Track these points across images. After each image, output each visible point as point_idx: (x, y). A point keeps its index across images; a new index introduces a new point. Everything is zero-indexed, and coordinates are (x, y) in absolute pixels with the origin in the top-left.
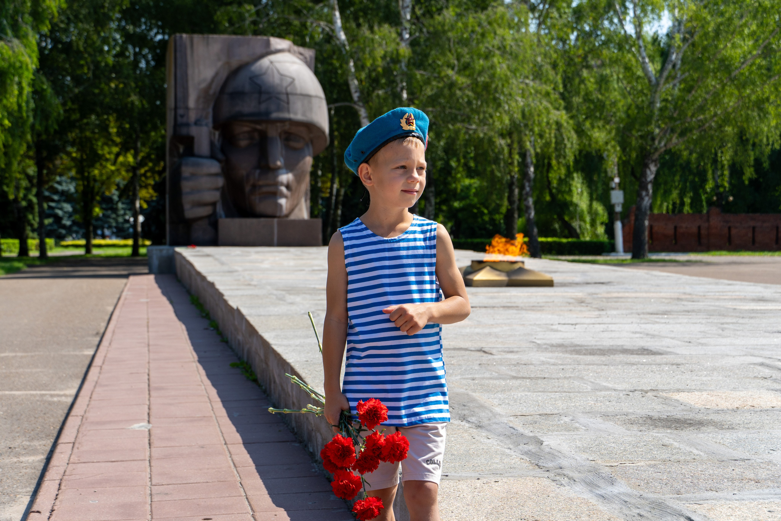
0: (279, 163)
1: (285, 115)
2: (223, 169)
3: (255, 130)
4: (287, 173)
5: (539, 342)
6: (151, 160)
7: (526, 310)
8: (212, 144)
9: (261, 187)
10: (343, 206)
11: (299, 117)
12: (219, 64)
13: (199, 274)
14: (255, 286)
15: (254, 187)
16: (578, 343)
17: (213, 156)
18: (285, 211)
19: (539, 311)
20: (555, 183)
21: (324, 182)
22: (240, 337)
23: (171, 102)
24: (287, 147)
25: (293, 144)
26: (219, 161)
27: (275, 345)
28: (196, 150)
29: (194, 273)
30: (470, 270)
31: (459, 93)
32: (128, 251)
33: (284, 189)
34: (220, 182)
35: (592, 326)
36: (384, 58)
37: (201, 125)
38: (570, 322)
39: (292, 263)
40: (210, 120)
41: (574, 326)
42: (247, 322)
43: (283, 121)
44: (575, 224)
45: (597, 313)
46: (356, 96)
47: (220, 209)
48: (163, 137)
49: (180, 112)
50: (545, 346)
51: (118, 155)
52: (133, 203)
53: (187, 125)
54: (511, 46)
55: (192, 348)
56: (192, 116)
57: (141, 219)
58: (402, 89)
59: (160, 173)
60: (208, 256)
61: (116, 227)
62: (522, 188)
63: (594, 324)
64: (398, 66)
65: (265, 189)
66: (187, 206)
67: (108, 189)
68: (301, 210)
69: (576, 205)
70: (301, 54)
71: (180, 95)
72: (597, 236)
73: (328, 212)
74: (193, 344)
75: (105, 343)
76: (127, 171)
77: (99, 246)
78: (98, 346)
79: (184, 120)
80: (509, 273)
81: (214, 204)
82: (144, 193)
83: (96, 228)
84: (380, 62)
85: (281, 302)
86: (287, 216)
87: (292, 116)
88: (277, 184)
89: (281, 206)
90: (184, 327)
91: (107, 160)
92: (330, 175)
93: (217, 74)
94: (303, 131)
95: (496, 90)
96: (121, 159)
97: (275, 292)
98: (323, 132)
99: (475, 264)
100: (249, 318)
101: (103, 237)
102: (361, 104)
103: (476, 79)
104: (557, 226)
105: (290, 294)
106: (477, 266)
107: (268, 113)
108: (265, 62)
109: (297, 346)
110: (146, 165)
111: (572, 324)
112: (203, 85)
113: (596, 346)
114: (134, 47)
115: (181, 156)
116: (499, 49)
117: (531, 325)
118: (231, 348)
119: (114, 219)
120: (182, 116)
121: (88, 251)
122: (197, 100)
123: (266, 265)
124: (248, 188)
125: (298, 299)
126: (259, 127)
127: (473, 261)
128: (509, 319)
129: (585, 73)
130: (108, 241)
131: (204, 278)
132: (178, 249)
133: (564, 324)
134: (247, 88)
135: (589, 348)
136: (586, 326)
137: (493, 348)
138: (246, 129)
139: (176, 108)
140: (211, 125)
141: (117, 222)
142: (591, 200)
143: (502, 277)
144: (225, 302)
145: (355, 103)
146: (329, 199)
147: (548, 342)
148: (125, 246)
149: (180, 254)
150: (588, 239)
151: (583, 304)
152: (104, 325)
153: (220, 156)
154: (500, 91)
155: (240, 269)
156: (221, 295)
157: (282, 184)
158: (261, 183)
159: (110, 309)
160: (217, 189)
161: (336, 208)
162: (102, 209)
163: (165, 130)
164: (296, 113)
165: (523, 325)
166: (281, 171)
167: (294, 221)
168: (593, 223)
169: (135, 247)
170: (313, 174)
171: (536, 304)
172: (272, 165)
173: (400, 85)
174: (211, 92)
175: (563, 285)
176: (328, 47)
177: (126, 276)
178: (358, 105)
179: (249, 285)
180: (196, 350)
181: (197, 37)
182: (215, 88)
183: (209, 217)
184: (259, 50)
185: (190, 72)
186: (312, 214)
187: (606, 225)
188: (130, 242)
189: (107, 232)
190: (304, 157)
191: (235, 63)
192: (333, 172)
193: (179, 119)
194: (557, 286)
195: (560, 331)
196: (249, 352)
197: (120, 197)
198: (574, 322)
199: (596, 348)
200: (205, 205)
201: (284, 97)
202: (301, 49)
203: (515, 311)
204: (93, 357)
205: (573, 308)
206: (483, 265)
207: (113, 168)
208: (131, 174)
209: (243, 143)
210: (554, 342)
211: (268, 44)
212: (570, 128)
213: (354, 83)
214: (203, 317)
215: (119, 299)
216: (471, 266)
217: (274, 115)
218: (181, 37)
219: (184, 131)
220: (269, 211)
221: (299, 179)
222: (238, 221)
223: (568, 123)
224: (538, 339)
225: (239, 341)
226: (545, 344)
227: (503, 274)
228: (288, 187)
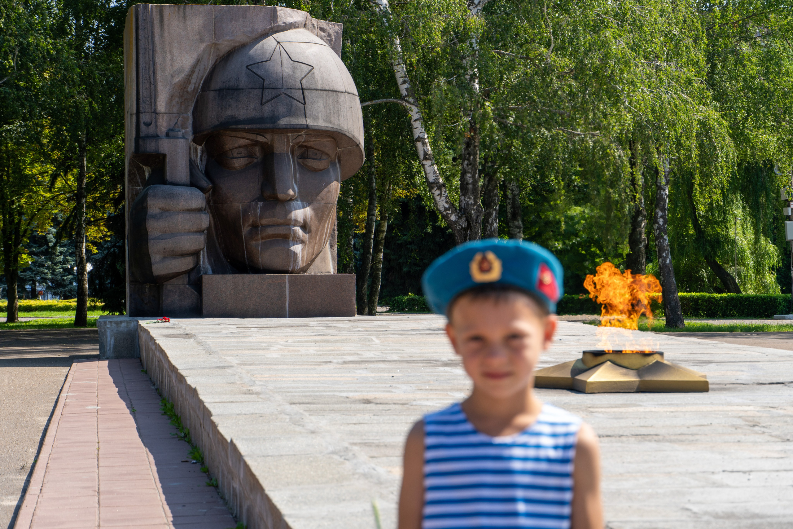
0: (291, 192)
1: (302, 121)
2: (208, 202)
3: (257, 143)
4: (304, 207)
5: (695, 509)
6: (102, 183)
7: (671, 441)
8: (192, 165)
9: (264, 227)
10: (386, 247)
11: (321, 123)
12: (203, 46)
13: (174, 369)
14: (257, 393)
15: (255, 227)
16: (757, 511)
17: (193, 184)
18: (301, 263)
19: (691, 442)
20: (702, 210)
21: (358, 212)
22: (236, 485)
23: (130, 104)
24: (303, 168)
25: (311, 163)
26: (202, 190)
27: (290, 516)
28: (169, 176)
29: (167, 366)
30: (581, 366)
31: (556, 83)
32: (69, 317)
33: (299, 230)
34: (205, 220)
35: (775, 474)
36: (445, 32)
37: (176, 137)
38: (740, 468)
39: (312, 350)
40: (190, 129)
41: (747, 476)
42: (247, 468)
43: (296, 129)
44: (731, 270)
45: (780, 446)
46: (403, 88)
47: (205, 262)
48: (121, 150)
49: (145, 118)
50: (706, 518)
51: (54, 177)
52: (77, 245)
53: (156, 137)
54: (634, 12)
55: (163, 497)
56: (163, 124)
57: (89, 267)
58: (473, 77)
59: (117, 202)
60: (188, 336)
61: (52, 281)
62: (652, 220)
63: (777, 471)
64: (466, 45)
65: (270, 231)
66: (155, 258)
67: (41, 225)
68: (324, 260)
69: (734, 242)
70: (322, 29)
71: (144, 93)
72: (765, 287)
73: (363, 259)
74: (166, 491)
75: (34, 488)
76: (69, 200)
77: (29, 309)
78: (25, 490)
79: (151, 130)
80: (640, 371)
81: (196, 254)
82: (92, 232)
83: (23, 282)
84: (438, 38)
85: (298, 429)
86: (304, 270)
87: (310, 122)
88: (289, 223)
89: (295, 254)
90: (151, 457)
91: (39, 183)
92: (367, 202)
93: (198, 61)
94: (326, 145)
95: (611, 77)
96: (59, 183)
97: (289, 408)
98: (358, 146)
99: (589, 357)
100: (249, 461)
101: (34, 295)
102: (411, 100)
103: (582, 61)
104: (704, 273)
105: (311, 412)
106: (592, 361)
107: (274, 119)
108: (270, 43)
109: (323, 518)
110: (96, 190)
111: (745, 472)
112: (179, 79)
113: (784, 516)
114: (78, 19)
115: (147, 183)
116: (616, 16)
117: (680, 473)
118: (223, 498)
119: (48, 268)
120: (148, 125)
121: (12, 318)
122: (170, 100)
123: (272, 354)
124: (245, 230)
125: (322, 422)
126: (260, 139)
127: (584, 353)
128: (646, 462)
129: (745, 47)
130: (40, 302)
131: (181, 379)
132: (145, 323)
133: (732, 472)
134: (244, 82)
135: (774, 520)
136: (765, 474)
137: (626, 522)
138: (242, 142)
139: (138, 112)
140: (190, 137)
141: (53, 273)
142: (756, 233)
143: (631, 378)
144: (214, 426)
145: (402, 98)
146: (365, 236)
147: (710, 509)
148: (66, 309)
149: (146, 332)
150: (751, 293)
151: (756, 428)
152: (33, 451)
153: (205, 182)
154: (617, 78)
155: (234, 361)
156: (207, 413)
157: (296, 223)
158: (264, 222)
159: (43, 421)
160: (200, 232)
161: (377, 251)
162: (31, 254)
163: (123, 140)
164: (316, 118)
165: (669, 473)
166: (294, 204)
167: (313, 277)
168: (759, 268)
169: (81, 311)
170: (342, 204)
171: (685, 430)
172: (280, 196)
173: (470, 72)
174: (191, 88)
175: (724, 388)
176: (363, 16)
177: (67, 362)
178: (407, 101)
179: (250, 392)
180: (170, 503)
181: (168, 8)
182: (197, 81)
183: (188, 272)
184: (261, 26)
185: (158, 59)
186: (342, 267)
187: (778, 270)
188: (73, 303)
189: (39, 288)
190: (328, 183)
191: (225, 46)
192: (371, 197)
193: (143, 127)
194: (714, 390)
195: (727, 486)
196: (250, 511)
197: (58, 236)
198: (747, 469)
199: (785, 520)
200: (184, 255)
201: (298, 94)
202: (323, 23)
203: (654, 445)
204: (18, 508)
205: (743, 438)
206: (601, 359)
207: (48, 195)
208: (73, 205)
209: (239, 163)
210: (721, 508)
211: (274, 16)
212: (724, 131)
213: (400, 71)
214: (181, 439)
215: (57, 402)
216: (582, 360)
217: (284, 121)
218: (146, 7)
219: (150, 146)
220: (277, 262)
221: (320, 215)
222: (230, 278)
223: (720, 124)
224: (694, 503)
225: (234, 489)
226: (706, 513)
227: (631, 372)
228: (305, 227)
